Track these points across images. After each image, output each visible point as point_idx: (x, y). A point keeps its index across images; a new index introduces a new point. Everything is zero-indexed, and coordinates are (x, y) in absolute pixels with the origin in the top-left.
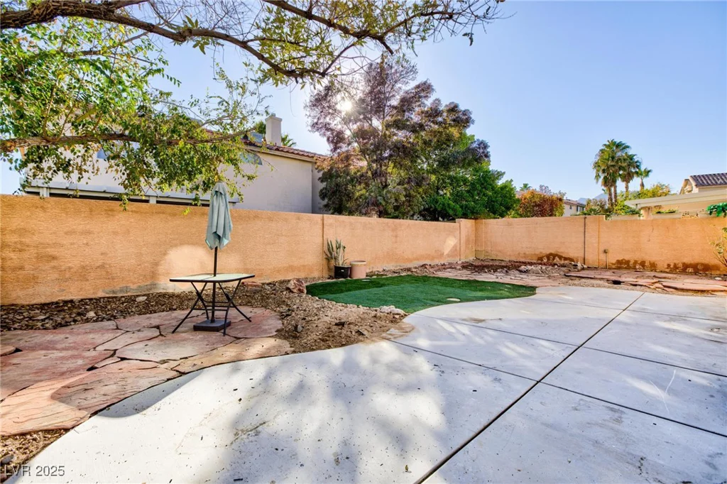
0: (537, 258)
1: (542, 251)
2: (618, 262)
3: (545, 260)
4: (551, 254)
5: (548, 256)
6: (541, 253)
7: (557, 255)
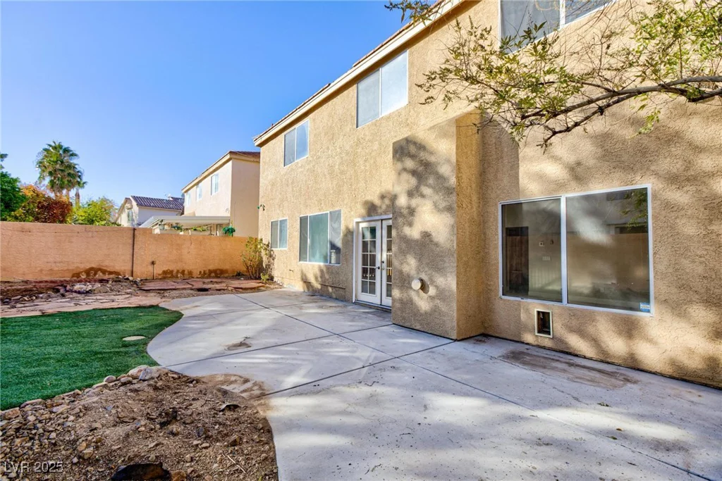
0: (71, 275)
1: (79, 265)
2: (165, 272)
3: (83, 276)
4: (92, 269)
5: (88, 272)
6: (78, 267)
7: (100, 269)
